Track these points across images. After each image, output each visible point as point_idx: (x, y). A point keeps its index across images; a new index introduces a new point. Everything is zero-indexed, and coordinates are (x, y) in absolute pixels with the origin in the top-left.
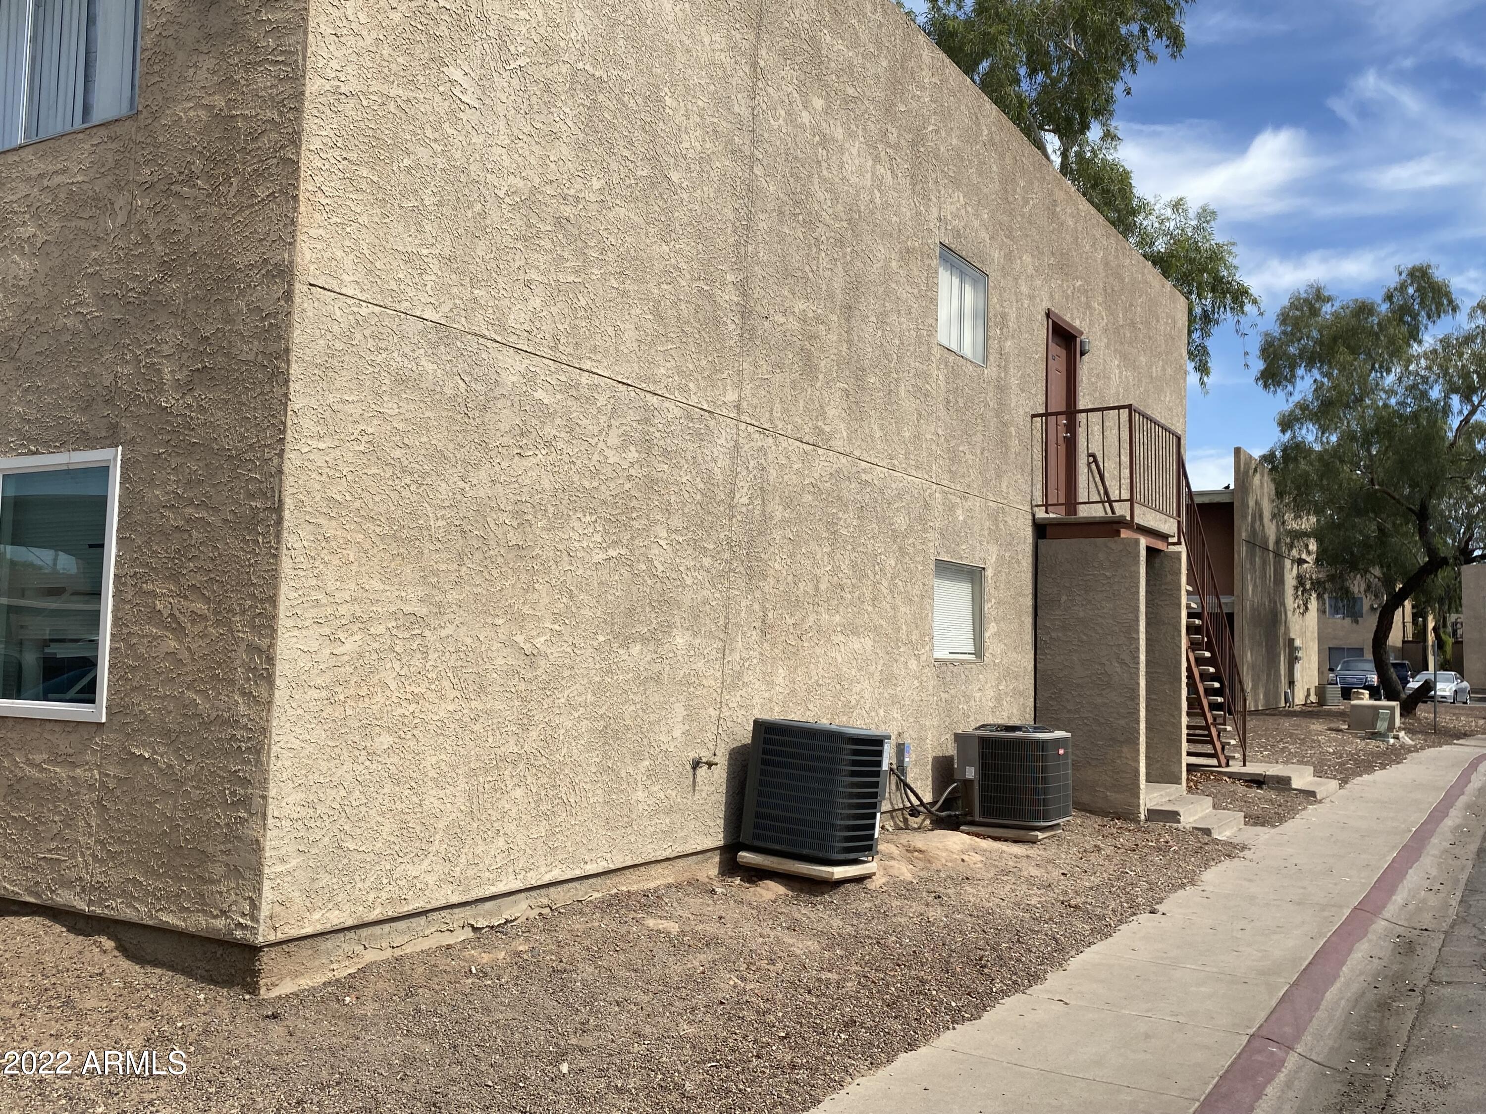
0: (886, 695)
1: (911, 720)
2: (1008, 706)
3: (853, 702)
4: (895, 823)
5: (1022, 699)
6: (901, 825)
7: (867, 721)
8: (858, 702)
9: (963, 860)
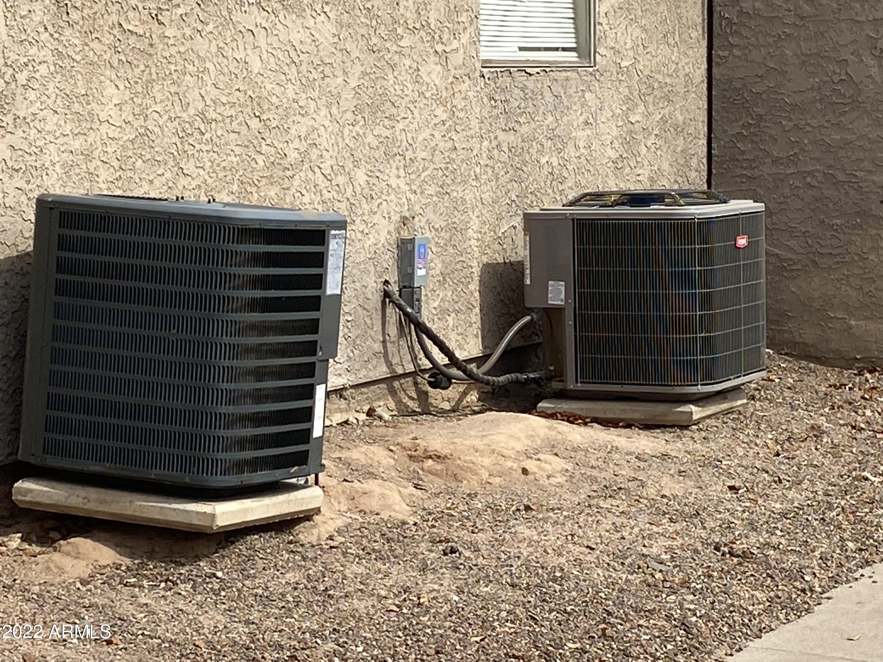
0: (370, 139)
1: (431, 190)
2: (650, 156)
3: (293, 156)
4: (399, 402)
5: (680, 141)
6: (413, 405)
7: (327, 195)
8: (304, 155)
9: (525, 471)
